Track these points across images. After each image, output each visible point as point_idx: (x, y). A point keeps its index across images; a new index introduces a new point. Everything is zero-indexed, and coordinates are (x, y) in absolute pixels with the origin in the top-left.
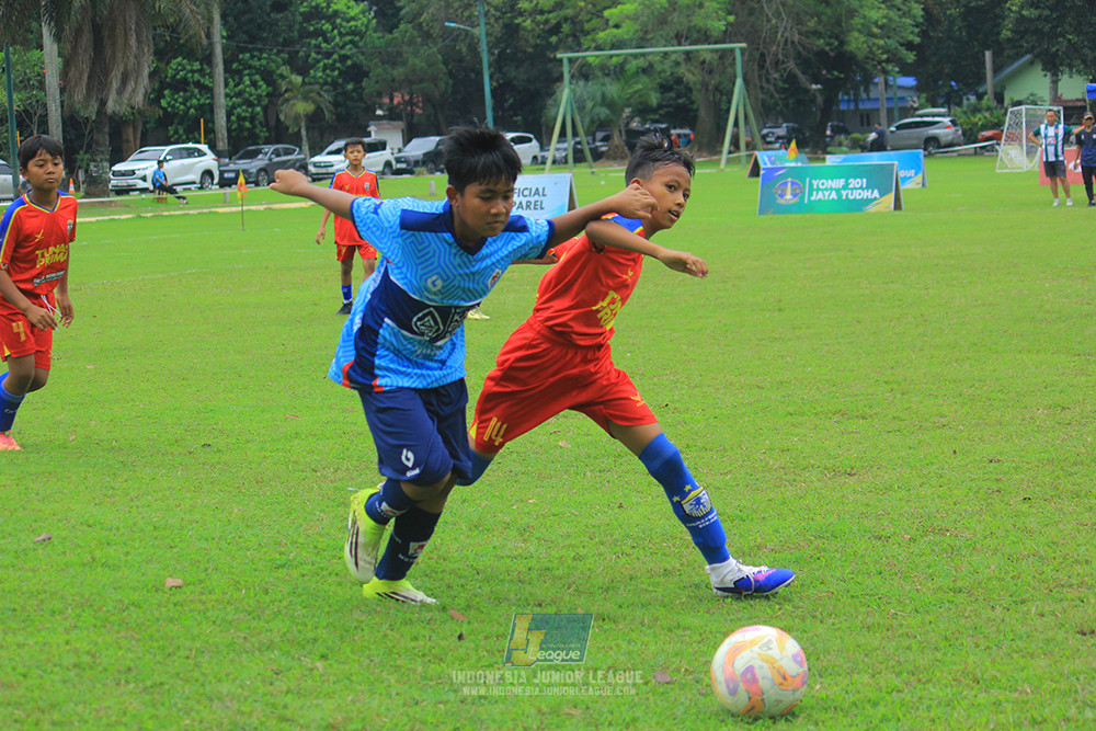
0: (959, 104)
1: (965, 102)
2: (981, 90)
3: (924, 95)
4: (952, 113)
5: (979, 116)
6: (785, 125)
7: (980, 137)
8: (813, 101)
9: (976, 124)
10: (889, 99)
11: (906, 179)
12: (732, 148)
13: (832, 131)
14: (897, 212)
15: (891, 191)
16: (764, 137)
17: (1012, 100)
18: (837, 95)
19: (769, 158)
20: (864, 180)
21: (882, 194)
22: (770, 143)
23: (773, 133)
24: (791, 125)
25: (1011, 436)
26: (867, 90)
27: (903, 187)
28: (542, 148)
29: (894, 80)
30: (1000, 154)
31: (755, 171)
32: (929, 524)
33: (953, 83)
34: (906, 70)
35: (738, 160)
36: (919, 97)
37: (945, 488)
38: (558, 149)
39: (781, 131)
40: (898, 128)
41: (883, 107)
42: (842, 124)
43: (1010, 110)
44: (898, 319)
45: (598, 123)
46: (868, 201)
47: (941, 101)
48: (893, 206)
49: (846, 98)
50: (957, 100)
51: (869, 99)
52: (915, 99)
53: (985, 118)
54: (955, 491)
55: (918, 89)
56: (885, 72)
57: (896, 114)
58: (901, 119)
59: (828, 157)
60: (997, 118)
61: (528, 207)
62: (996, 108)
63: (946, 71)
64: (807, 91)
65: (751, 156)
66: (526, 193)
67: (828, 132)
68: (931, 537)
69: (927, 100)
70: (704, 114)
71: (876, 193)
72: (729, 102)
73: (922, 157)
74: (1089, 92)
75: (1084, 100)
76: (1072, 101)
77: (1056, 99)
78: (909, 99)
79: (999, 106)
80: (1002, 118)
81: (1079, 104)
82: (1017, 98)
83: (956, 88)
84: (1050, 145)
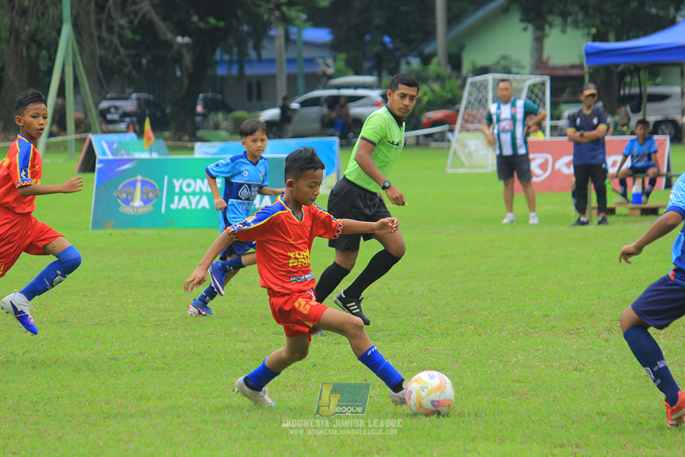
1: (403, 67)
2: (427, 50)
3: (343, 56)
5: (424, 88)
6: (134, 96)
7: (425, 120)
8: (178, 60)
9: (421, 100)
10: (290, 61)
12: (55, 129)
13: (205, 106)
16: (103, 114)
17: (474, 65)
18: (213, 53)
19: (110, 145)
22: (112, 122)
23: (116, 108)
24: (144, 95)
26: (257, 47)
30: (454, 145)
31: (89, 164)
33: (386, 39)
34: (317, 18)
35: (63, 147)
36: (335, 59)
39: (129, 105)
40: (303, 104)
41: (282, 73)
42: (219, 97)
43: (470, 80)
47: (367, 65)
49: (226, 57)
50: (392, 65)
51: (260, 60)
52: (330, 61)
53: (433, 91)
55: (335, 47)
56: (285, 20)
57: (301, 83)
58: (308, 91)
59: (198, 145)
60: (451, 91)
62: (450, 77)
64: (169, 45)
65: (83, 140)
67: (199, 109)
69: (348, 63)
72: (52, 59)
73: (336, 147)
74: (590, 54)
75: (581, 67)
76: (564, 68)
77: (540, 65)
78: (320, 61)
79: (455, 74)
80: (457, 92)
81: (575, 72)
82: (482, 62)
83: (390, 46)
84: (504, 131)
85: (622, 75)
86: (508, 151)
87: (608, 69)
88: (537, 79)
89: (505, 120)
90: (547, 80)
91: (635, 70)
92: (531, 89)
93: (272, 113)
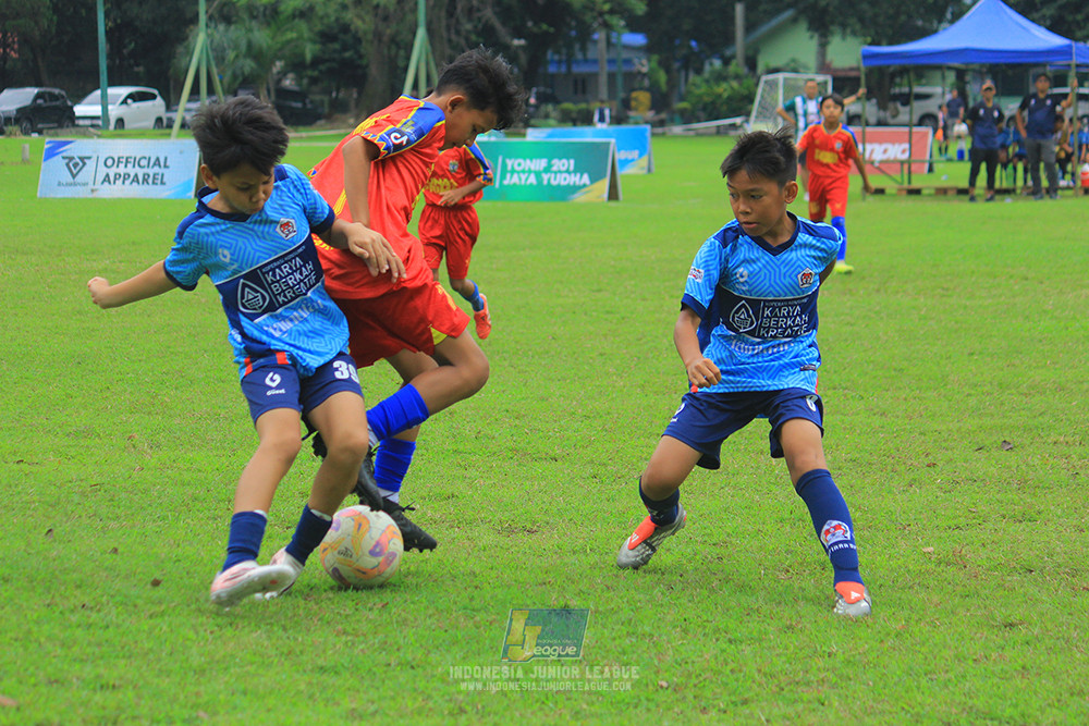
0: (699, 71)
1: (707, 68)
2: (728, 53)
3: (655, 57)
5: (724, 85)
10: (610, 61)
11: (626, 162)
13: (538, 98)
14: (613, 204)
15: (605, 176)
17: (767, 65)
18: (545, 53)
20: (572, 162)
21: (593, 180)
26: (583, 49)
27: (621, 173)
28: (169, 108)
29: (619, 36)
33: (693, 43)
34: (634, 25)
36: (649, 60)
38: (188, 110)
41: (603, 71)
42: (549, 91)
43: (764, 78)
45: (241, 79)
46: (575, 189)
47: (677, 65)
48: (606, 195)
49: (556, 57)
50: (698, 66)
51: (585, 60)
52: (644, 61)
53: (732, 88)
55: (649, 49)
56: (607, 26)
57: (620, 80)
59: (530, 131)
60: (747, 89)
61: (145, 180)
62: (746, 76)
63: (685, 28)
64: (507, 46)
66: (144, 163)
67: (532, 101)
69: (659, 63)
70: (375, 71)
71: (586, 179)
72: (408, 58)
73: (648, 134)
74: (866, 58)
75: (858, 69)
76: (844, 70)
77: (824, 66)
78: (636, 61)
79: (751, 74)
80: (753, 88)
81: (853, 74)
82: (774, 63)
83: (696, 49)
85: (893, 76)
87: (881, 70)
88: (820, 78)
90: (829, 79)
91: (903, 71)
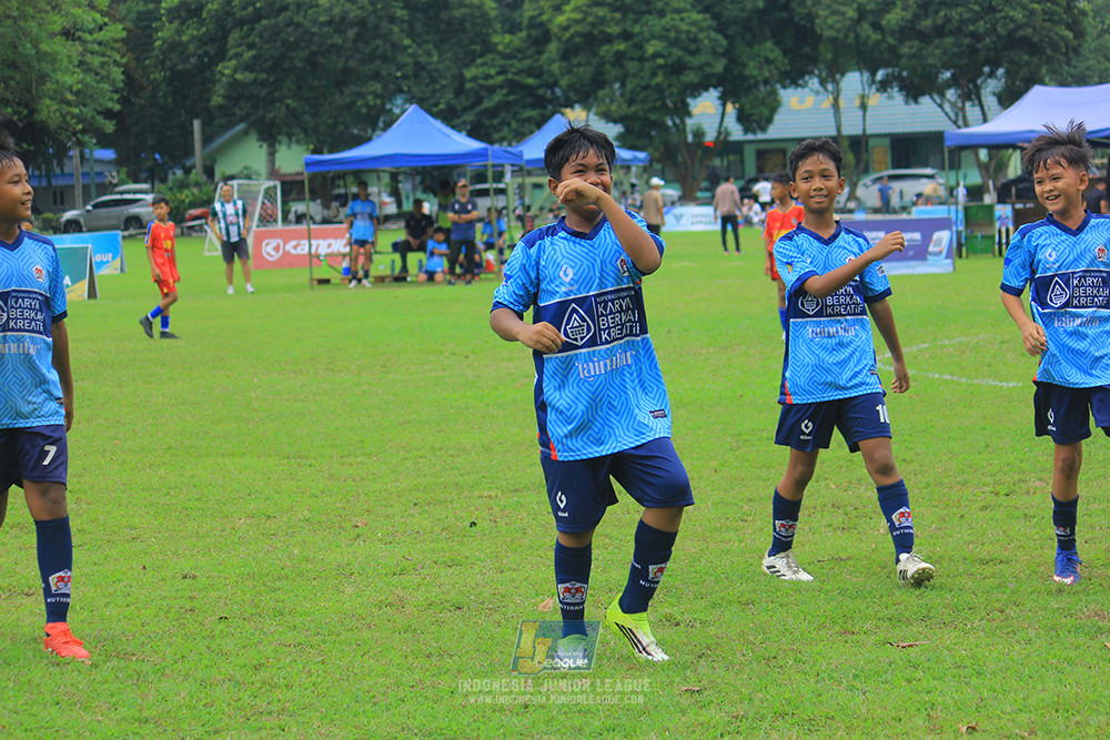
0: (164, 180)
1: (171, 177)
2: (188, 163)
3: (124, 170)
4: (156, 189)
5: (186, 192)
7: (187, 216)
9: (183, 201)
10: (83, 174)
11: (102, 264)
14: (92, 301)
15: (84, 277)
17: (223, 174)
21: (74, 281)
25: (209, 550)
26: (61, 165)
27: (97, 274)
29: (91, 151)
32: (112, 648)
33: (157, 156)
34: (104, 141)
36: (118, 172)
37: (133, 607)
40: (95, 206)
41: (78, 183)
44: (88, 421)
47: (144, 176)
48: (86, 294)
49: (37, 173)
50: (163, 175)
51: (63, 174)
52: (114, 174)
53: (193, 194)
54: (143, 611)
55: (118, 163)
56: (80, 144)
57: (93, 190)
58: (98, 196)
60: (207, 194)
62: (205, 183)
63: (150, 143)
68: (115, 662)
69: (128, 175)
73: (120, 238)
74: (308, 164)
75: (302, 174)
76: (291, 175)
77: (273, 173)
78: (108, 174)
79: (209, 181)
80: (211, 194)
81: (299, 178)
82: (229, 172)
83: (160, 161)
84: (232, 224)
85: (333, 179)
86: (234, 239)
87: (323, 176)
88: (271, 183)
89: (231, 215)
90: (278, 184)
91: (343, 176)
92: (267, 191)
93: (69, 215)
